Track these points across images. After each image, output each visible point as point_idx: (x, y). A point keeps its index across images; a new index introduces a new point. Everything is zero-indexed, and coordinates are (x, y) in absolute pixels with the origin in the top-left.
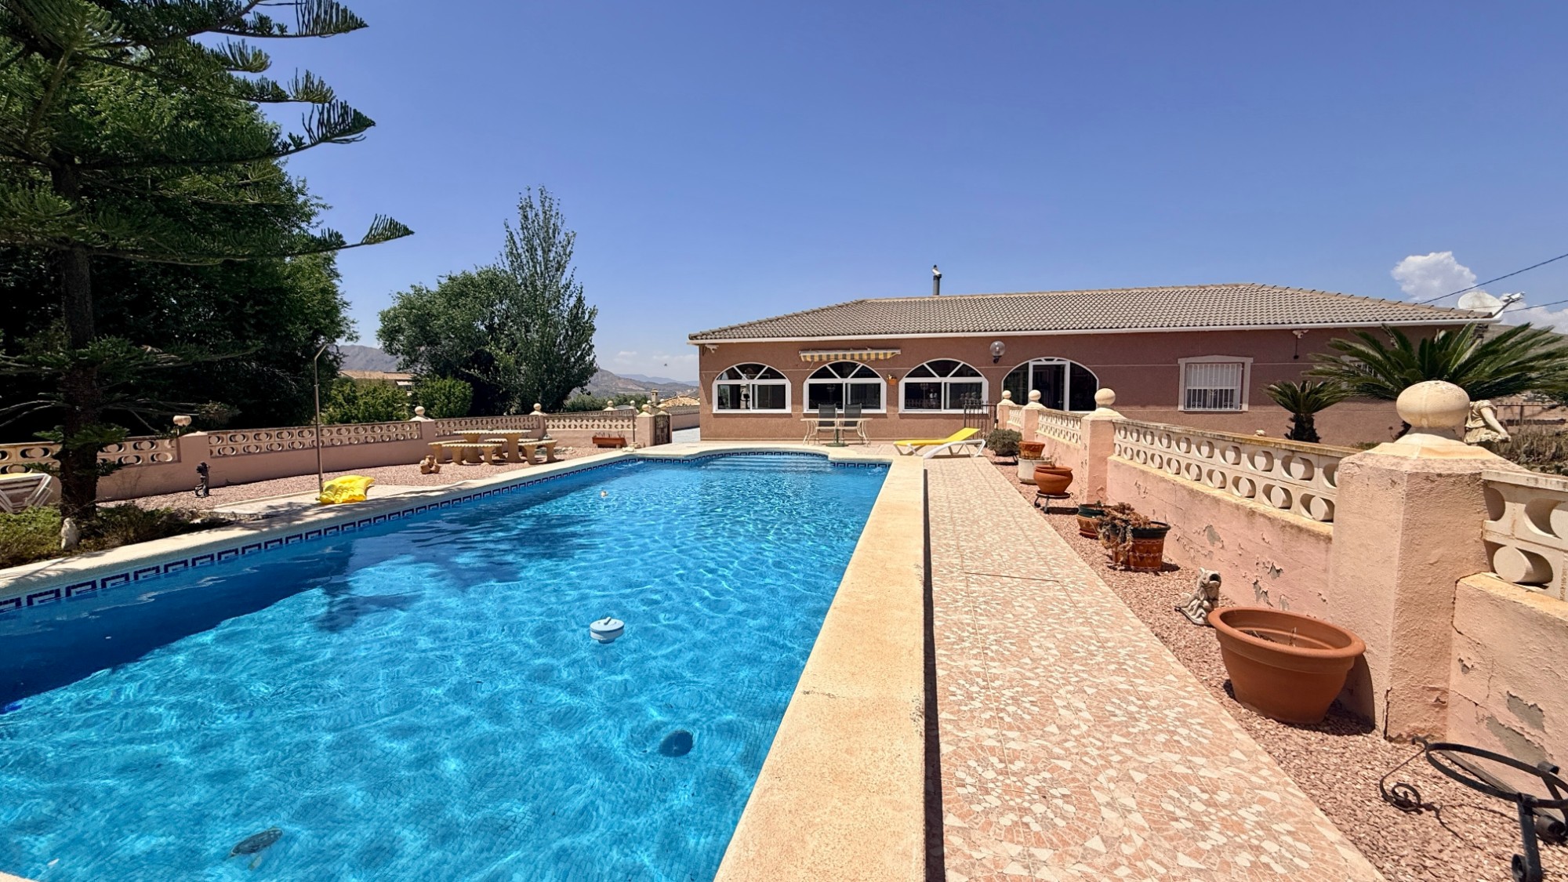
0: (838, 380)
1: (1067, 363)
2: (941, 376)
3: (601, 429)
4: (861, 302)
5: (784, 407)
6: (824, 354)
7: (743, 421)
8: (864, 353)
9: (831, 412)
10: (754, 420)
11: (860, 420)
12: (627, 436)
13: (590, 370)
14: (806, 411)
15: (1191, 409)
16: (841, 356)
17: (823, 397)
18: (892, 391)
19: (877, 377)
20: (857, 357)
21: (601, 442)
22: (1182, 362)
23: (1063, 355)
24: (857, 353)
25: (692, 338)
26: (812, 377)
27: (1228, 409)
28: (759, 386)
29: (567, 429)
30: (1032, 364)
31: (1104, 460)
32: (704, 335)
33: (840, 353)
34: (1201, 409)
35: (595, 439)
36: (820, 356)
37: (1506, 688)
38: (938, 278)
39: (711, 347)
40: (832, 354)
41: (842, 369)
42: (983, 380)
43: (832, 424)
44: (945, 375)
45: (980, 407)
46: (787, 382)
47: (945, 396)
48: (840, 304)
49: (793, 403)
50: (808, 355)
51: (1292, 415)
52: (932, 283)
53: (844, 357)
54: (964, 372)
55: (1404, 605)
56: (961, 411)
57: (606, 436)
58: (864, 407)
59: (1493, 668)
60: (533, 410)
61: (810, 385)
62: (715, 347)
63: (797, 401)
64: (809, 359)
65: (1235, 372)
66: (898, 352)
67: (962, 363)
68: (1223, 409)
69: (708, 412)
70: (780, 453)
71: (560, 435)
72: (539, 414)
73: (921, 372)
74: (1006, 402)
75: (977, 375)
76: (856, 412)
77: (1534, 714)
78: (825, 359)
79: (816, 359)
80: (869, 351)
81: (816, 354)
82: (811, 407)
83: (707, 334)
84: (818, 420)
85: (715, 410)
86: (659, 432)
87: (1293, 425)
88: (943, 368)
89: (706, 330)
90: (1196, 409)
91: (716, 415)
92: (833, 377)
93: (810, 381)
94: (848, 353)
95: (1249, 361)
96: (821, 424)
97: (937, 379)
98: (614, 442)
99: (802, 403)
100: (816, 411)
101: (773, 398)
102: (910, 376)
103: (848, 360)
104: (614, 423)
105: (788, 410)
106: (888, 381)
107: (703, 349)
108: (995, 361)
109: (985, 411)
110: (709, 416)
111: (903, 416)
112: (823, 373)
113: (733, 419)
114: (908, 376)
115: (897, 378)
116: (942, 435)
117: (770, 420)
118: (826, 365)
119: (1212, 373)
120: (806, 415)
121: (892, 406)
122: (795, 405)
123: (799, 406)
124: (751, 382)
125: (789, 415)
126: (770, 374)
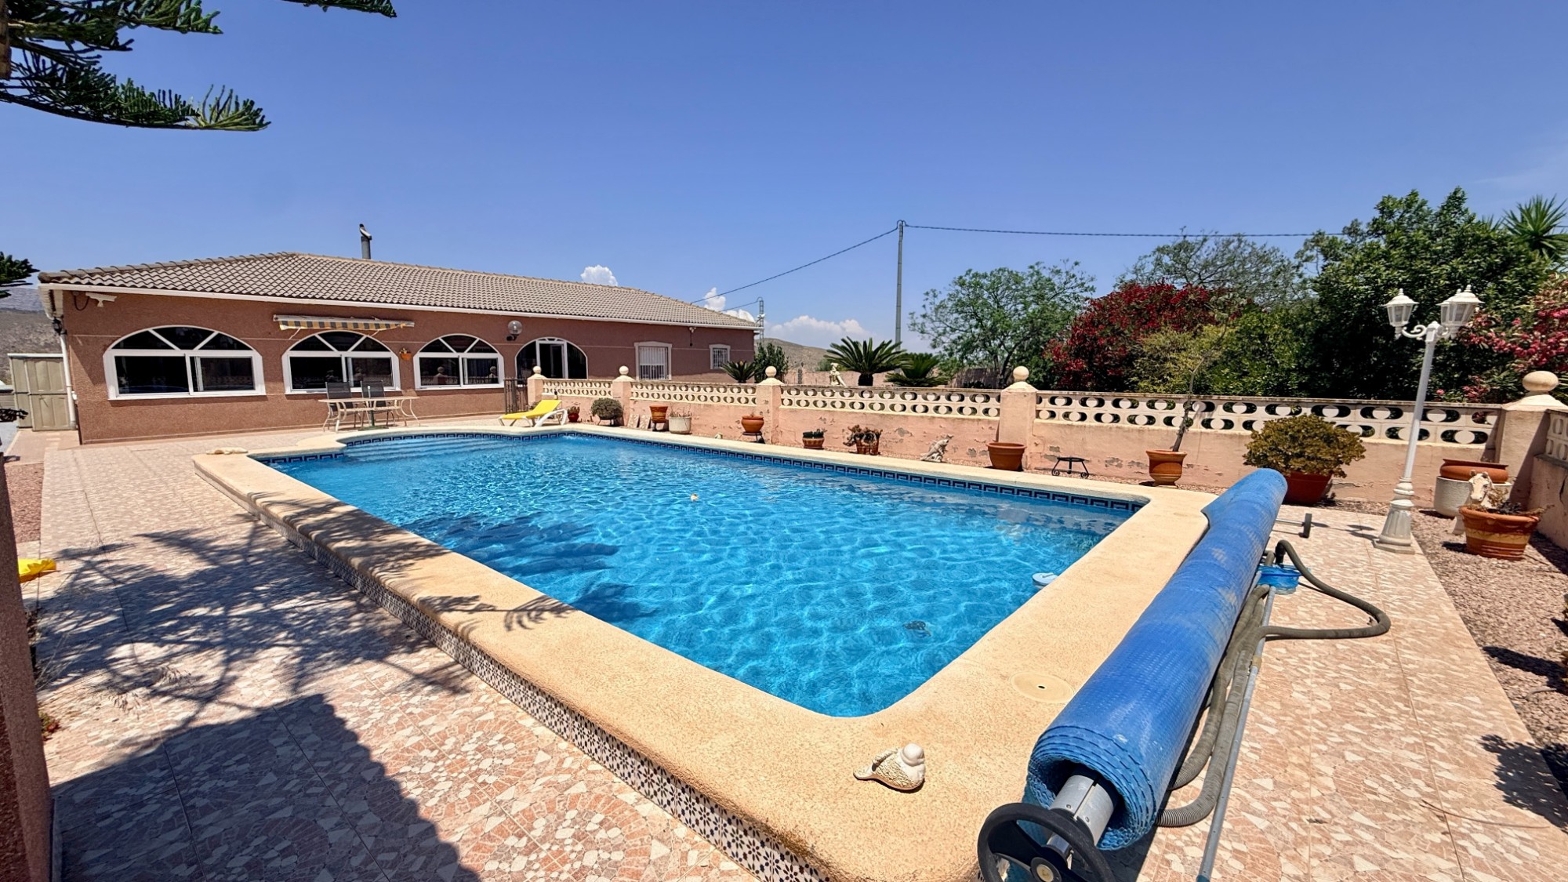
0: (335, 353)
1: (564, 343)
2: (458, 351)
4: (292, 256)
6: (315, 320)
7: (177, 408)
8: (370, 322)
9: (344, 391)
10: (199, 407)
14: (289, 390)
16: (339, 325)
17: (315, 373)
18: (406, 365)
19: (386, 350)
20: (359, 327)
22: (636, 345)
23: (562, 336)
24: (361, 322)
25: (45, 279)
26: (295, 349)
27: (662, 380)
28: (203, 359)
30: (538, 342)
33: (338, 321)
36: (310, 324)
38: (366, 239)
39: (101, 298)
40: (327, 321)
41: (343, 340)
42: (497, 356)
44: (462, 351)
46: (254, 355)
47: (465, 372)
49: (267, 379)
50: (291, 320)
52: (359, 243)
53: (344, 325)
54: (481, 348)
61: (293, 359)
62: (112, 299)
63: (273, 377)
64: (291, 326)
65: (662, 352)
66: (412, 324)
67: (478, 339)
68: (660, 381)
69: (98, 398)
73: (436, 347)
74: (538, 376)
75: (492, 351)
76: (373, 389)
78: (316, 326)
79: (304, 326)
80: (377, 321)
81: (303, 320)
82: (295, 387)
83: (80, 277)
85: (114, 395)
88: (460, 344)
89: (73, 268)
91: (117, 404)
92: (328, 349)
93: (292, 354)
94: (350, 322)
95: (670, 346)
97: (454, 355)
99: (282, 380)
101: (240, 373)
102: (426, 350)
103: (350, 330)
105: (260, 390)
106: (401, 357)
107: (76, 300)
108: (509, 339)
109: (501, 385)
110: (102, 403)
111: (420, 393)
112: (311, 344)
113: (156, 408)
114: (423, 351)
115: (412, 353)
116: (463, 410)
117: (228, 406)
118: (316, 335)
119: (652, 354)
120: (289, 397)
121: (407, 383)
122: (272, 385)
123: (278, 385)
124: (188, 354)
125: (261, 398)
126: (224, 344)
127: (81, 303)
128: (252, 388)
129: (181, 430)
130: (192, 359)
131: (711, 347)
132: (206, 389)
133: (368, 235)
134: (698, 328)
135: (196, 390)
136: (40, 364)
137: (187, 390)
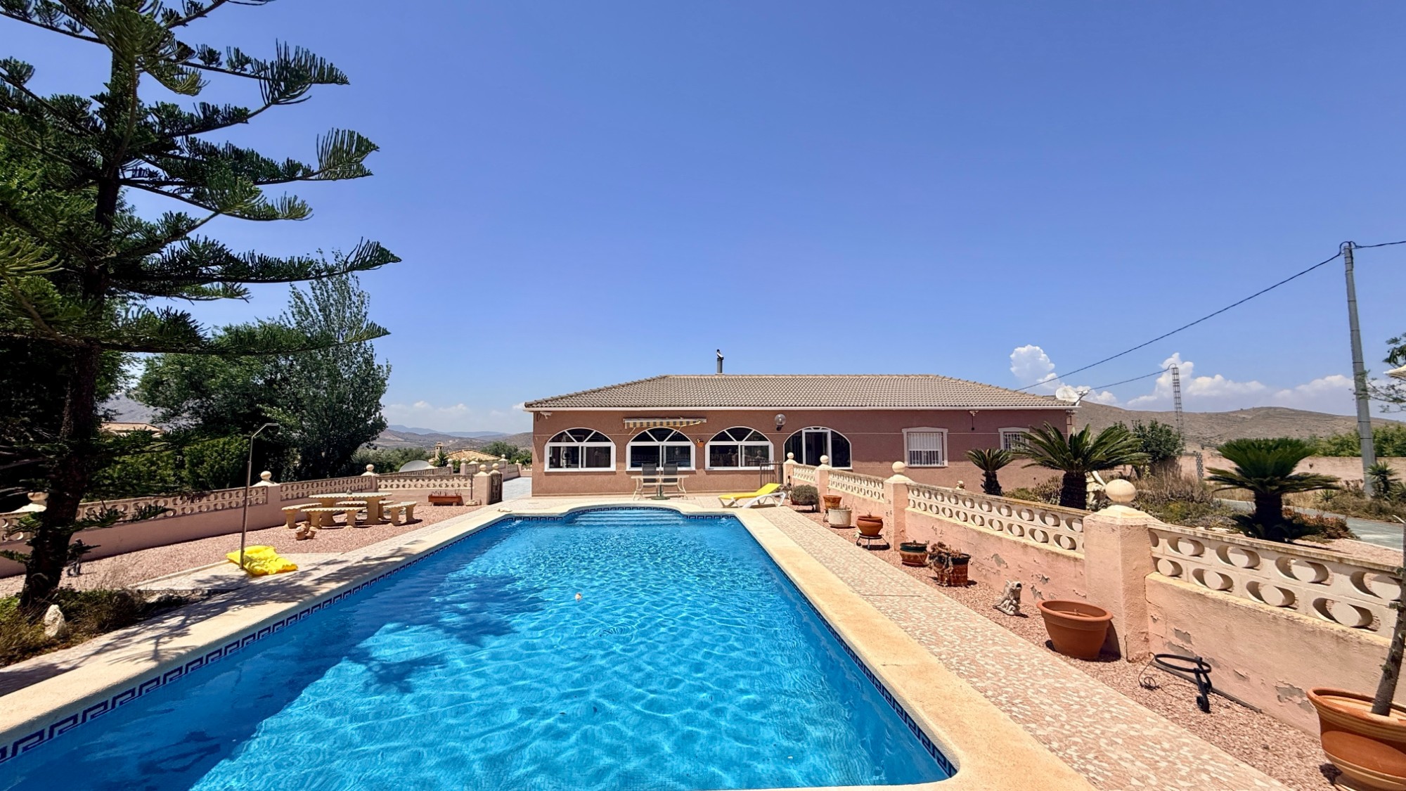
0: (656, 443)
1: (829, 431)
2: (737, 440)
3: (438, 488)
4: (664, 377)
5: (608, 465)
6: (645, 421)
7: (572, 478)
8: (678, 421)
9: (652, 469)
10: (583, 477)
11: (678, 477)
12: (463, 494)
13: (380, 425)
14: (629, 468)
15: (913, 465)
16: (658, 423)
17: (644, 457)
18: (700, 451)
19: (688, 440)
20: (672, 425)
21: (435, 500)
22: (904, 431)
23: (825, 425)
24: (671, 421)
25: (527, 406)
26: (634, 440)
27: (936, 465)
28: (587, 448)
29: (401, 488)
30: (804, 431)
31: (903, 511)
32: (538, 403)
33: (658, 421)
34: (919, 465)
35: (431, 498)
36: (641, 423)
37: (1174, 627)
38: (721, 359)
39: (546, 414)
40: (651, 421)
41: (661, 434)
42: (769, 443)
43: (654, 481)
44: (741, 440)
45: (768, 465)
46: (612, 445)
47: (742, 457)
48: (649, 378)
49: (617, 462)
50: (631, 422)
51: (984, 472)
52: (716, 363)
53: (661, 424)
54: (755, 437)
55: (1127, 590)
56: (758, 468)
57: (443, 495)
58: (680, 466)
59: (1167, 618)
60: (366, 471)
61: (632, 447)
62: (549, 414)
63: (621, 459)
64: (631, 426)
65: (937, 438)
66: (705, 421)
67: (754, 430)
68: (933, 465)
69: (540, 470)
70: (630, 508)
71: (394, 495)
72: (372, 474)
73: (723, 437)
74: (791, 461)
75: (765, 439)
76: (673, 469)
77: (1186, 637)
78: (645, 425)
79: (638, 426)
80: (682, 420)
81: (638, 422)
82: (633, 466)
83: (541, 403)
84: (642, 477)
85: (547, 469)
86: (494, 491)
87: (984, 478)
88: (739, 434)
89: (540, 399)
90: (916, 465)
91: (547, 474)
92: (653, 440)
93: (632, 444)
94: (665, 421)
95: (945, 431)
96: (645, 481)
97: (735, 443)
98: (450, 500)
99: (625, 461)
100: (640, 469)
101: (600, 457)
102: (714, 440)
103: (665, 426)
104: (451, 482)
105: (613, 468)
106: (697, 446)
107: (538, 415)
108: (780, 429)
109: (771, 468)
110: (541, 474)
111: (709, 473)
112: (643, 437)
113: (563, 477)
114: (712, 440)
115: (703, 442)
116: (739, 488)
117: (596, 477)
118: (646, 431)
119: (922, 440)
120: (628, 472)
121: (700, 464)
122: (619, 464)
123: (622, 464)
124: (580, 444)
125: (614, 473)
126: (597, 438)
127: (542, 417)
128: (609, 467)
129: (573, 492)
130: (582, 447)
131: (1001, 431)
132: (587, 466)
133: (721, 356)
134: (980, 411)
135: (582, 467)
137: (578, 467)
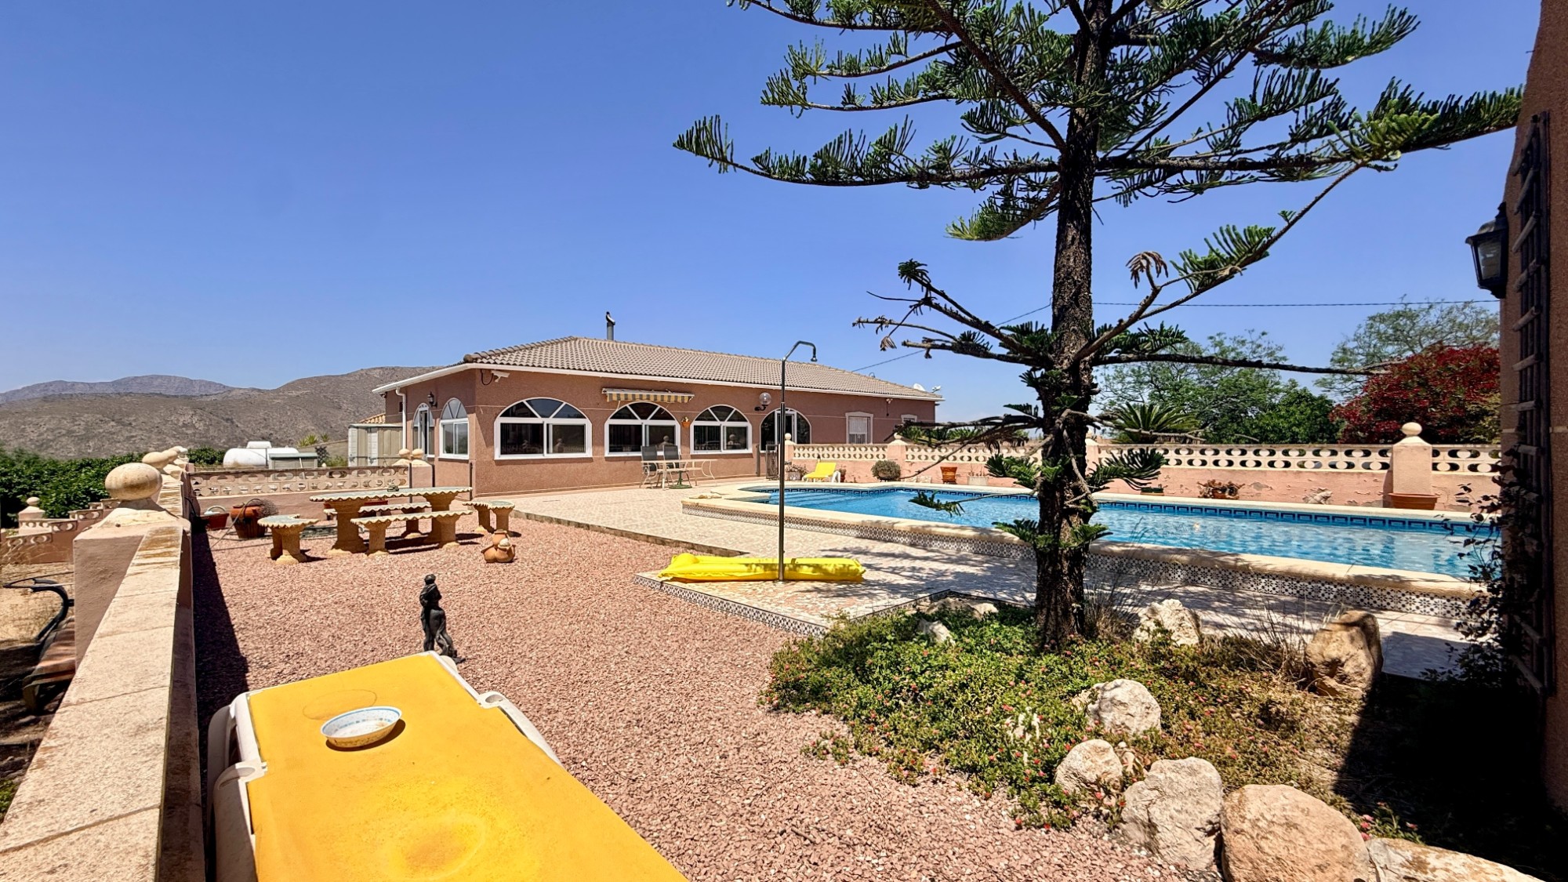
0: (638, 422)
1: (795, 413)
2: (720, 420)
6: (629, 393)
7: (535, 468)
8: (666, 394)
9: (649, 454)
10: (550, 466)
14: (607, 454)
16: (644, 397)
17: (623, 439)
18: (685, 433)
19: (672, 419)
20: (652, 399)
22: (847, 415)
23: (793, 407)
24: (659, 394)
25: (467, 360)
26: (613, 418)
28: (554, 426)
30: (776, 412)
33: (645, 394)
34: (854, 446)
36: (626, 396)
38: (611, 323)
39: (500, 375)
40: (637, 393)
41: (644, 410)
44: (723, 420)
46: (587, 423)
47: (724, 439)
49: (593, 444)
50: (615, 393)
53: (648, 397)
54: (737, 417)
56: (737, 452)
61: (610, 426)
62: (506, 375)
63: (598, 442)
64: (615, 398)
65: (866, 422)
66: (693, 396)
67: (735, 409)
69: (488, 458)
73: (707, 416)
75: (744, 420)
78: (630, 398)
79: (622, 398)
80: (670, 394)
81: (622, 393)
82: (611, 450)
85: (498, 456)
88: (722, 412)
90: (852, 446)
91: (500, 463)
92: (635, 418)
93: (611, 422)
94: (652, 394)
95: (872, 416)
97: (718, 423)
99: (603, 444)
102: (699, 419)
105: (588, 453)
106: (682, 425)
107: (483, 376)
108: (757, 409)
109: (750, 450)
110: (490, 463)
111: (693, 457)
112: (624, 413)
113: (522, 467)
114: (697, 420)
115: (690, 422)
117: (568, 466)
118: (628, 405)
119: (856, 423)
120: (607, 459)
122: (596, 449)
123: (600, 449)
124: (546, 421)
125: (590, 460)
126: (569, 413)
127: (487, 380)
128: (584, 451)
129: (536, 487)
130: (548, 426)
131: (903, 417)
132: (554, 452)
134: (895, 399)
136: (387, 432)
137: (542, 452)
